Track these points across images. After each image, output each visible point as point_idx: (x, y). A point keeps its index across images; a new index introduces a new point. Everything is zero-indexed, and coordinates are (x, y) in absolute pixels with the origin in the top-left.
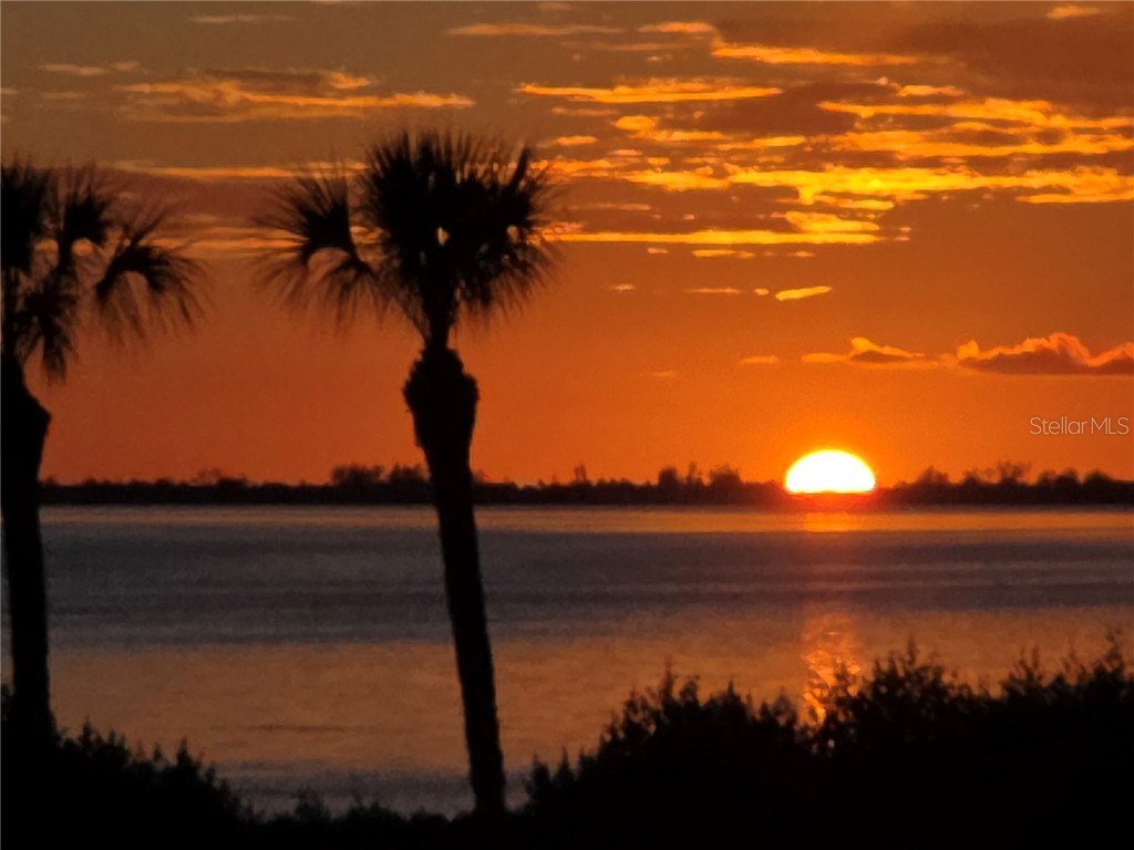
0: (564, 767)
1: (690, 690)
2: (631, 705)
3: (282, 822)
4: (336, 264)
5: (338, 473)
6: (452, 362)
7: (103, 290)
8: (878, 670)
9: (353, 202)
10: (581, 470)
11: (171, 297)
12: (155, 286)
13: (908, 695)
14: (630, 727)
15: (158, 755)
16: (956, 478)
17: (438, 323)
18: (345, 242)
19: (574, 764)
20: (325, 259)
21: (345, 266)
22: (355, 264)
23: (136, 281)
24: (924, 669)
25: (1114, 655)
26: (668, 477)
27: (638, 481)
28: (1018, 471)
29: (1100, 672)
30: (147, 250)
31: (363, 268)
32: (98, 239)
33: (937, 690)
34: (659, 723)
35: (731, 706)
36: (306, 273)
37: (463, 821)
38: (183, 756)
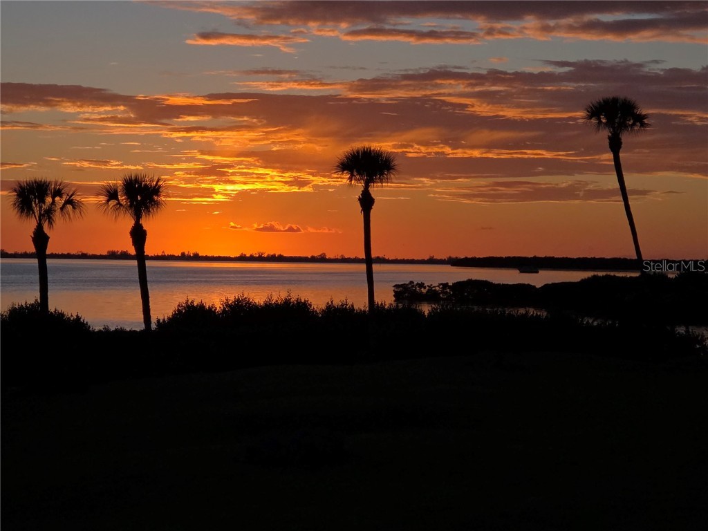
0: (164, 319)
1: (192, 302)
2: (179, 305)
3: (100, 331)
4: (115, 203)
5: (109, 252)
6: (141, 227)
7: (62, 209)
8: (235, 299)
9: (119, 190)
10: (163, 252)
11: (78, 211)
12: (74, 208)
13: (242, 304)
14: (179, 310)
15: (72, 316)
16: (248, 255)
17: (138, 217)
18: (117, 199)
19: (166, 318)
20: (113, 203)
21: (117, 204)
22: (119, 204)
23: (69, 207)
24: (246, 298)
25: (289, 296)
26: (183, 254)
27: (176, 255)
28: (262, 254)
29: (286, 299)
30: (72, 200)
31: (121, 205)
32: (61, 197)
33: (249, 303)
34: (185, 310)
35: (202, 306)
36: (108, 206)
37: (141, 331)
38: (77, 316)
